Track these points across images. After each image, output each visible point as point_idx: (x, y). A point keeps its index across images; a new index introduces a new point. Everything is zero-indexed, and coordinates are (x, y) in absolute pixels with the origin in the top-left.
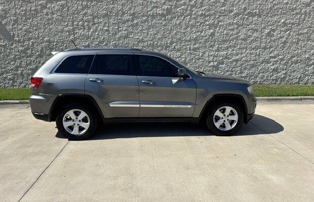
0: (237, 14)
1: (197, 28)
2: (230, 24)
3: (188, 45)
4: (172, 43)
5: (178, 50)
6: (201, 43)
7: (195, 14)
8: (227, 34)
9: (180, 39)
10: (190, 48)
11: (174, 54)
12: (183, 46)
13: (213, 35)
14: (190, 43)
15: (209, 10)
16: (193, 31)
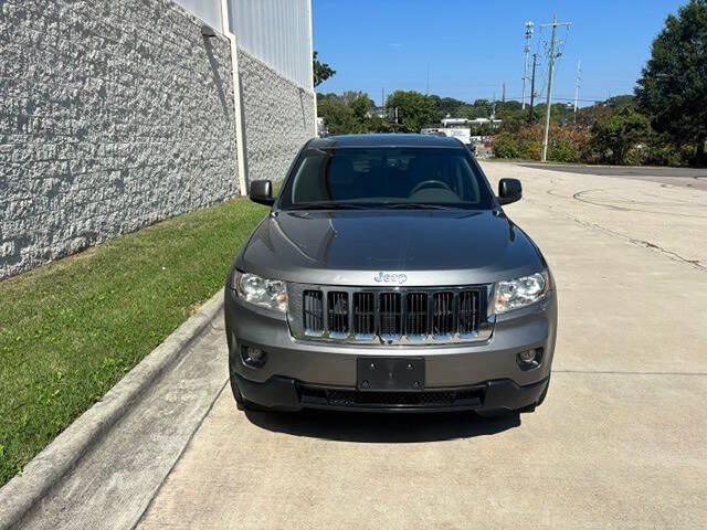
0: (128, 45)
1: (75, 67)
2: (124, 69)
3: (66, 117)
4: (31, 106)
5: (50, 135)
6: (87, 113)
7: (64, 19)
8: (122, 96)
9: (46, 96)
10: (71, 127)
11: (41, 144)
12: (58, 118)
13: (102, 92)
14: (68, 112)
15: (87, 16)
16: (68, 74)
